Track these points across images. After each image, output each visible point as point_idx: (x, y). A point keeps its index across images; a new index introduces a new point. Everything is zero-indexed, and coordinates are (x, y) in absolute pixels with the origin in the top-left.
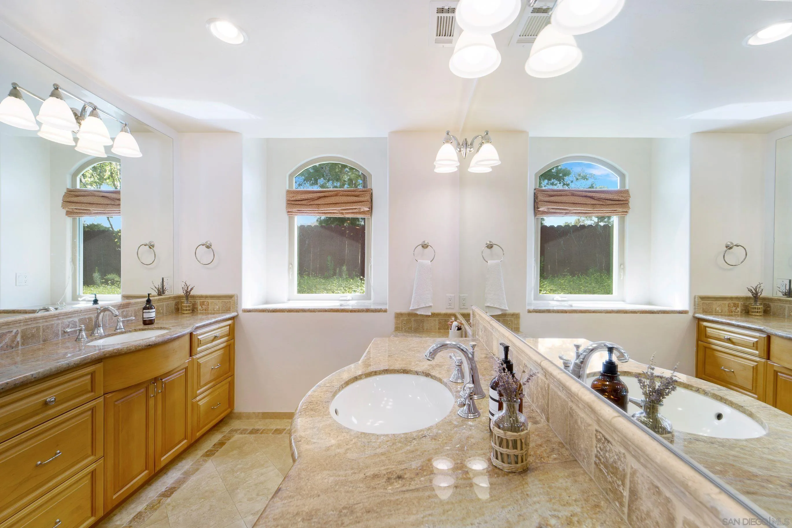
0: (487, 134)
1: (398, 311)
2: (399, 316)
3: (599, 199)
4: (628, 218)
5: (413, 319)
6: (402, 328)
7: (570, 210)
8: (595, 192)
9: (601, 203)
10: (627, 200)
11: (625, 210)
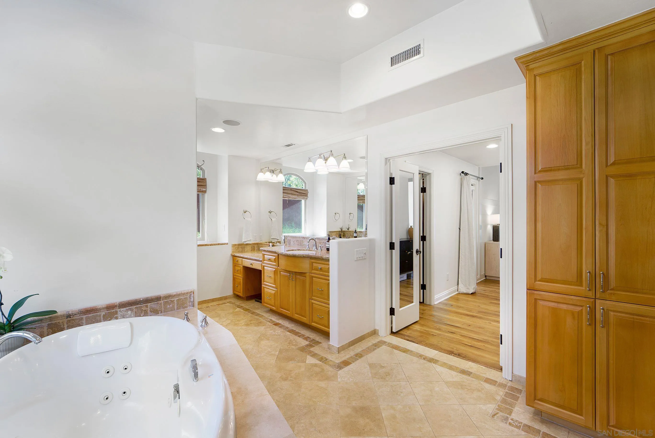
0: (281, 170)
1: (234, 244)
2: (234, 245)
3: (299, 193)
4: (307, 201)
5: (240, 247)
6: (235, 252)
7: (290, 197)
8: (298, 189)
9: (300, 194)
10: (307, 194)
11: (307, 198)
